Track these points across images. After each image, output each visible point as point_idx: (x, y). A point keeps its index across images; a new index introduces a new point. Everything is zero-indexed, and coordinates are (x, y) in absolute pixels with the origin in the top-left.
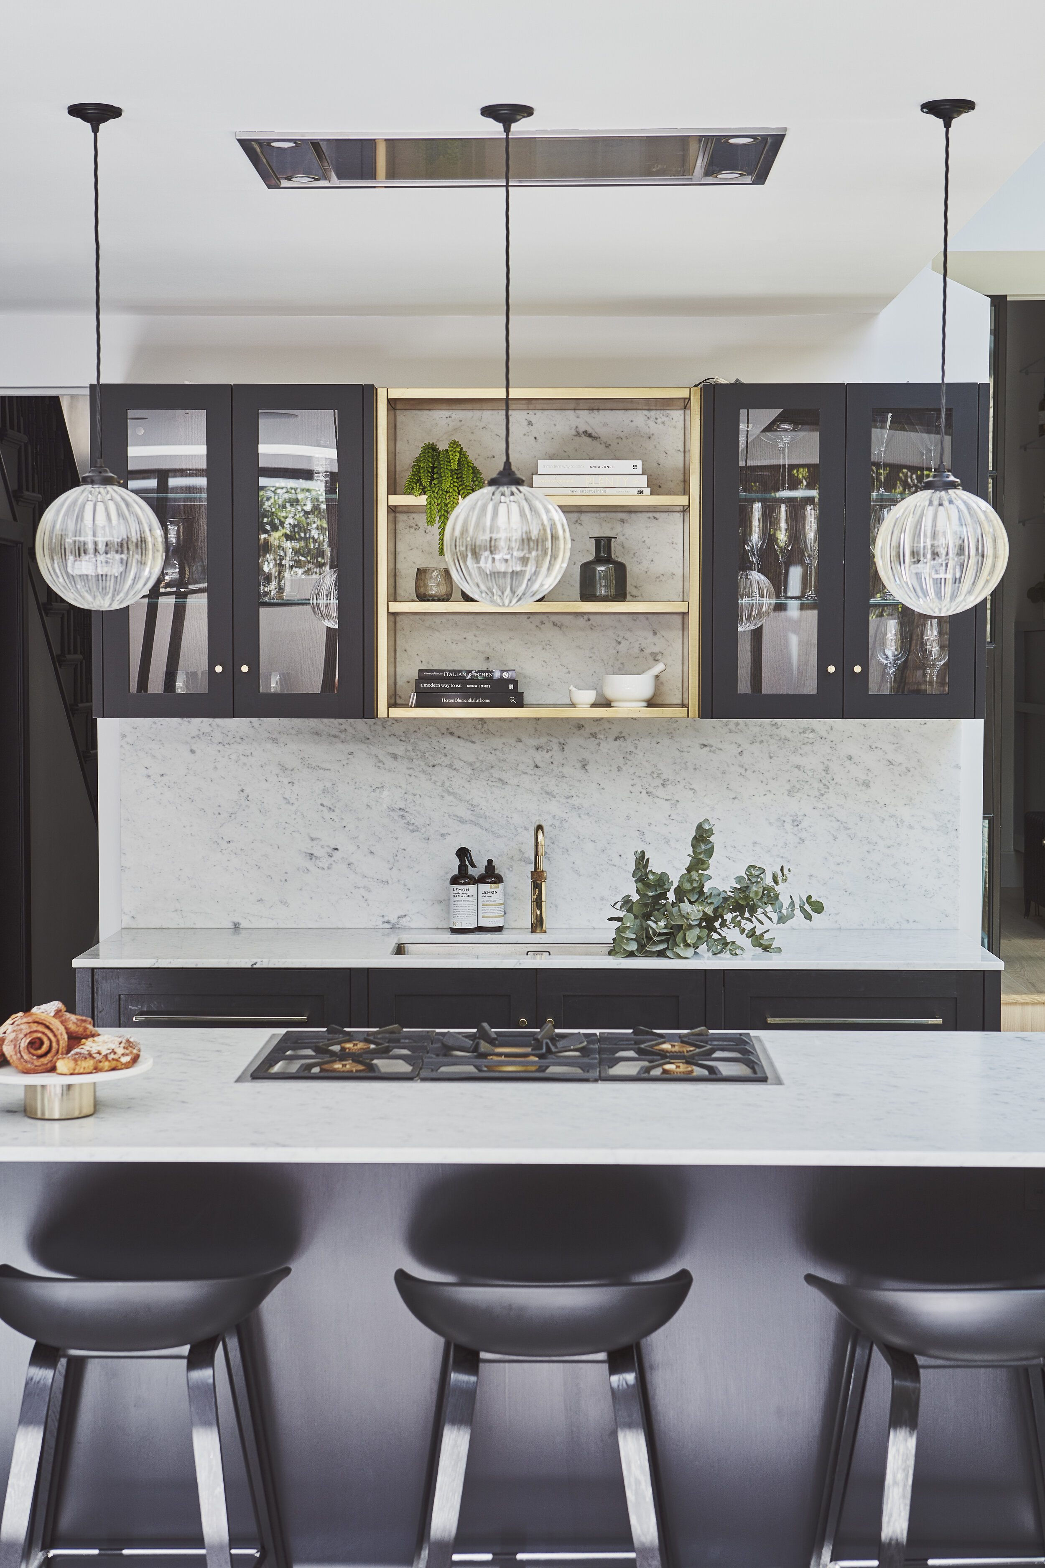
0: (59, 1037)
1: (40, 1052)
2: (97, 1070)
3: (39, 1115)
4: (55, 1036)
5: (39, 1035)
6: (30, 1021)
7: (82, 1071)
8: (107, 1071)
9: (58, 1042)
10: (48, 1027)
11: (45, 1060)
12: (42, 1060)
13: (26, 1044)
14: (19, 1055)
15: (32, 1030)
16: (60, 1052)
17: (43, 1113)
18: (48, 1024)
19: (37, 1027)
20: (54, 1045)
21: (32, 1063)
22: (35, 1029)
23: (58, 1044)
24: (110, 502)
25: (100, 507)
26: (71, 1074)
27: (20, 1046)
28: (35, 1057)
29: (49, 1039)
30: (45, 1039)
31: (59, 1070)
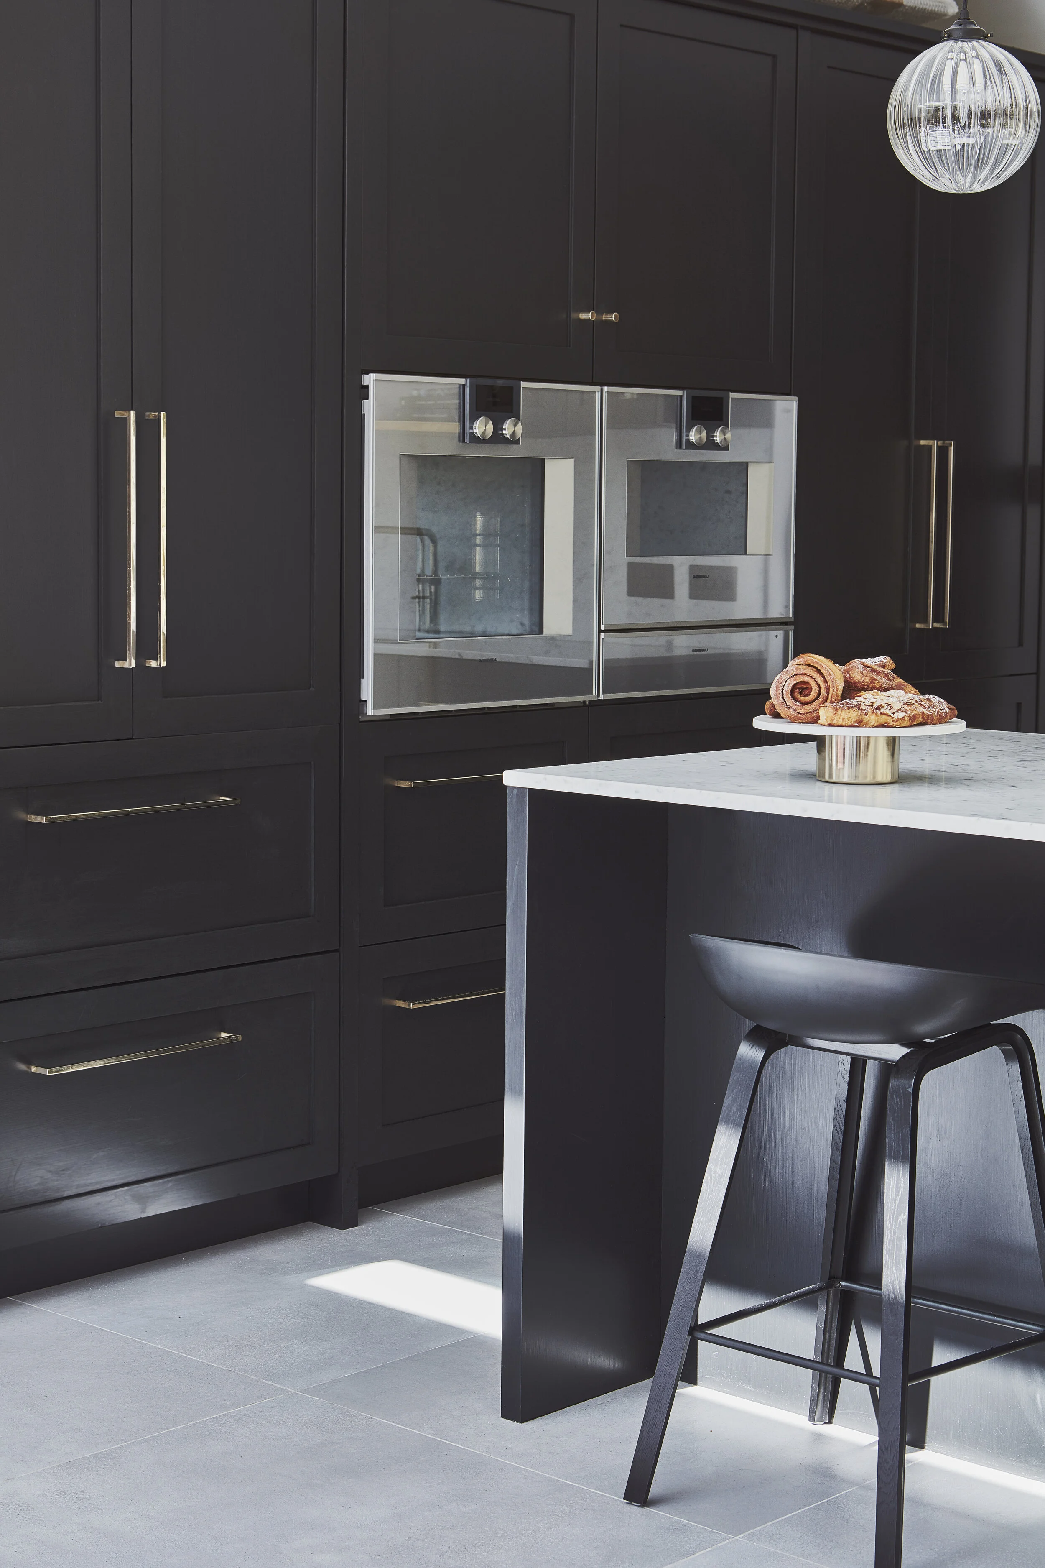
0: (830, 683)
1: (807, 699)
2: (860, 723)
3: (827, 778)
4: (826, 682)
5: (806, 679)
6: (802, 663)
7: (840, 722)
8: (873, 726)
9: (828, 689)
10: (819, 671)
11: (810, 708)
12: (806, 707)
13: (790, 687)
14: (781, 699)
15: (798, 672)
16: (829, 700)
17: (831, 775)
18: (819, 668)
19: (804, 669)
20: (823, 692)
21: (795, 710)
22: (802, 671)
23: (828, 693)
24: (976, 60)
25: (963, 68)
26: (830, 725)
27: (783, 689)
28: (798, 703)
29: (819, 685)
30: (813, 684)
31: (822, 720)
